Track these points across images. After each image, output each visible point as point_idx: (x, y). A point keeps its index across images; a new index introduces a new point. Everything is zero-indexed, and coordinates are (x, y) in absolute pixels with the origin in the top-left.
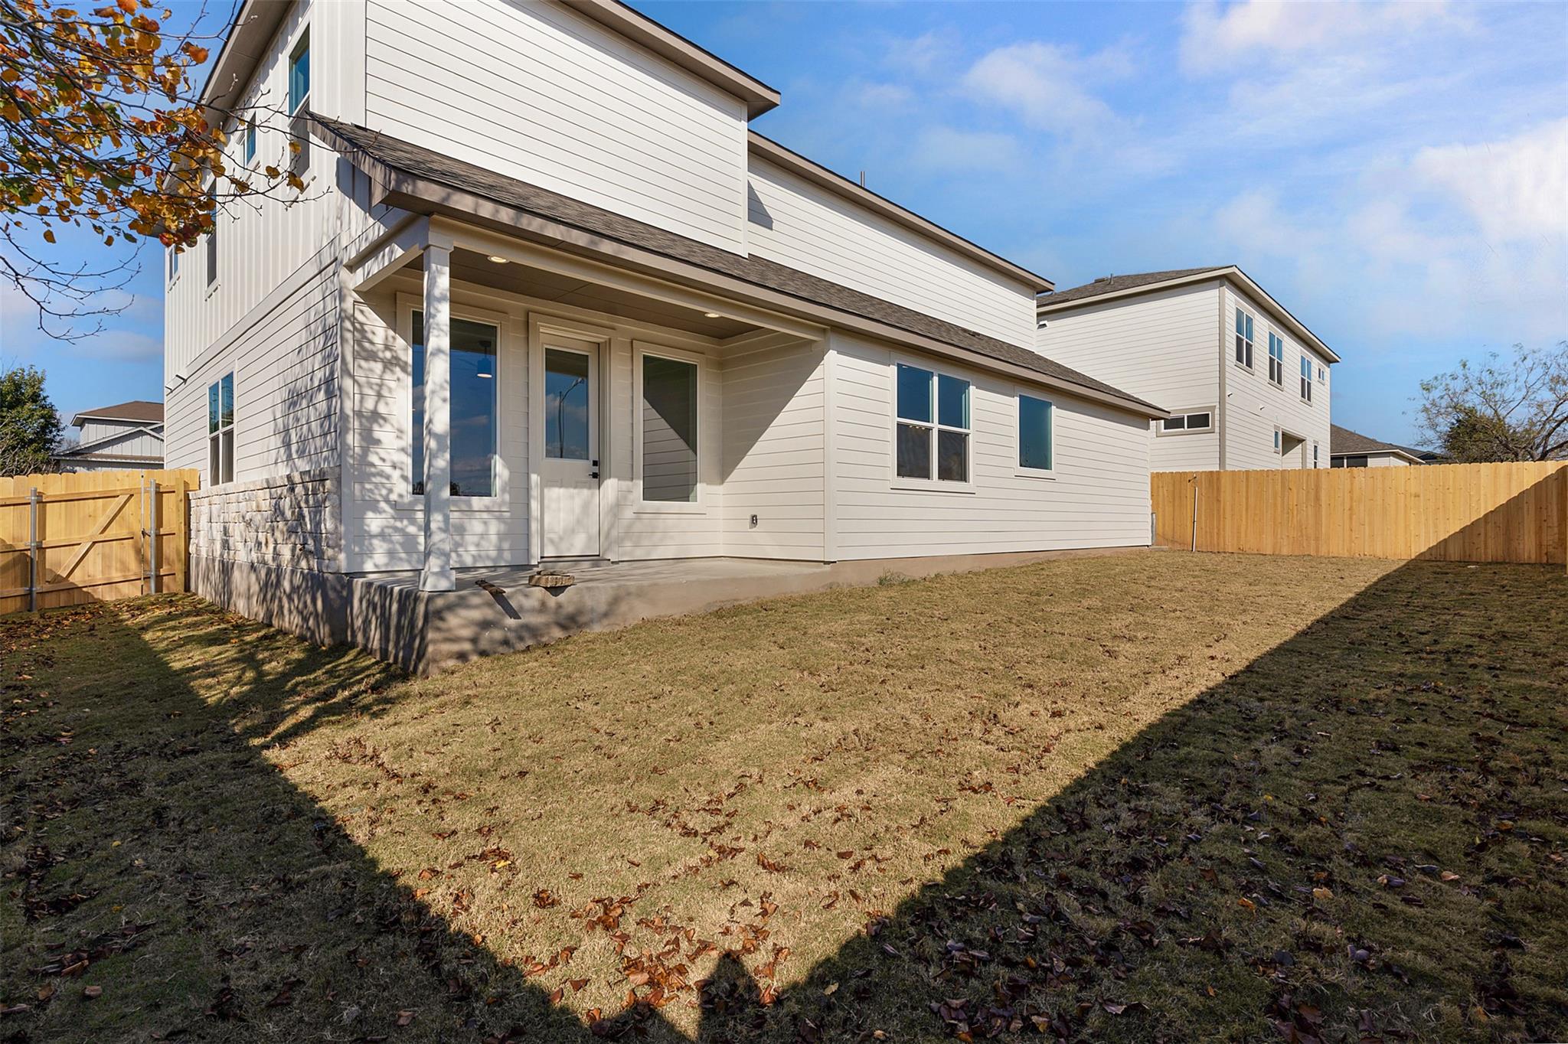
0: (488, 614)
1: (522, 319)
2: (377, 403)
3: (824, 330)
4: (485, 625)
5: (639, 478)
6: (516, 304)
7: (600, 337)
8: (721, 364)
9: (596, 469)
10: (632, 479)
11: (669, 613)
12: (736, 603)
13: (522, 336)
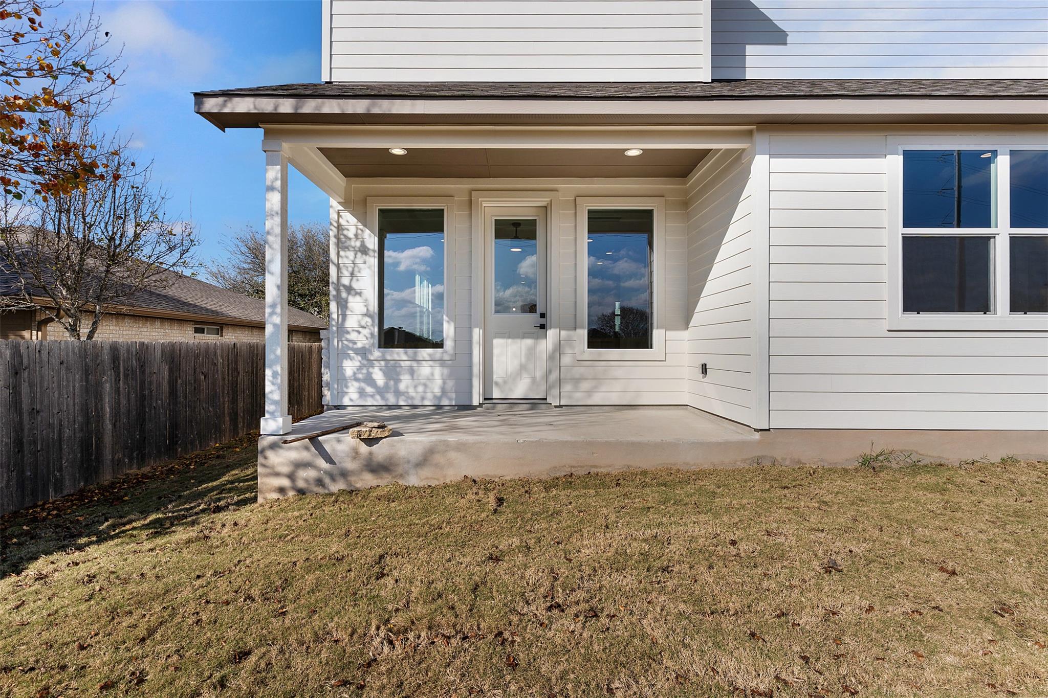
0: (305, 456)
1: (466, 198)
2: (351, 280)
3: (750, 133)
4: (300, 465)
5: (582, 327)
6: (459, 186)
7: (542, 201)
8: (685, 204)
9: (542, 321)
10: (575, 329)
11: (500, 472)
12: (593, 471)
13: (467, 213)
